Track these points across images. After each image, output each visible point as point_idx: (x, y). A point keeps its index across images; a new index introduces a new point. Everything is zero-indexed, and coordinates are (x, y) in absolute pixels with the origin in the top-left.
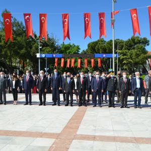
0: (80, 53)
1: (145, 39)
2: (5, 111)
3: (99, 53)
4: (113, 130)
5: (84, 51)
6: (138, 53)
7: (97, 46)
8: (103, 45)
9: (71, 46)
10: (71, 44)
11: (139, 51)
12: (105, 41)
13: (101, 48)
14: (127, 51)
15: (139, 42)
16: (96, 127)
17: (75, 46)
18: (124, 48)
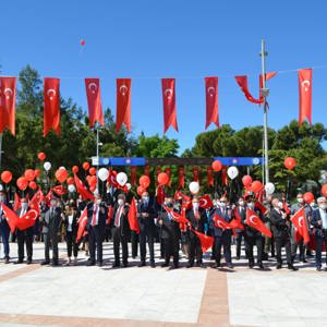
0: (179, 155)
1: (319, 126)
2: (57, 278)
3: (221, 156)
4: (302, 318)
5: (187, 151)
6: (307, 155)
7: (216, 141)
8: (229, 139)
9: (160, 141)
10: (160, 137)
11: (309, 152)
12: (234, 131)
13: (225, 145)
14: (283, 152)
15: (307, 133)
16: (262, 311)
17: (167, 140)
18: (275, 145)
